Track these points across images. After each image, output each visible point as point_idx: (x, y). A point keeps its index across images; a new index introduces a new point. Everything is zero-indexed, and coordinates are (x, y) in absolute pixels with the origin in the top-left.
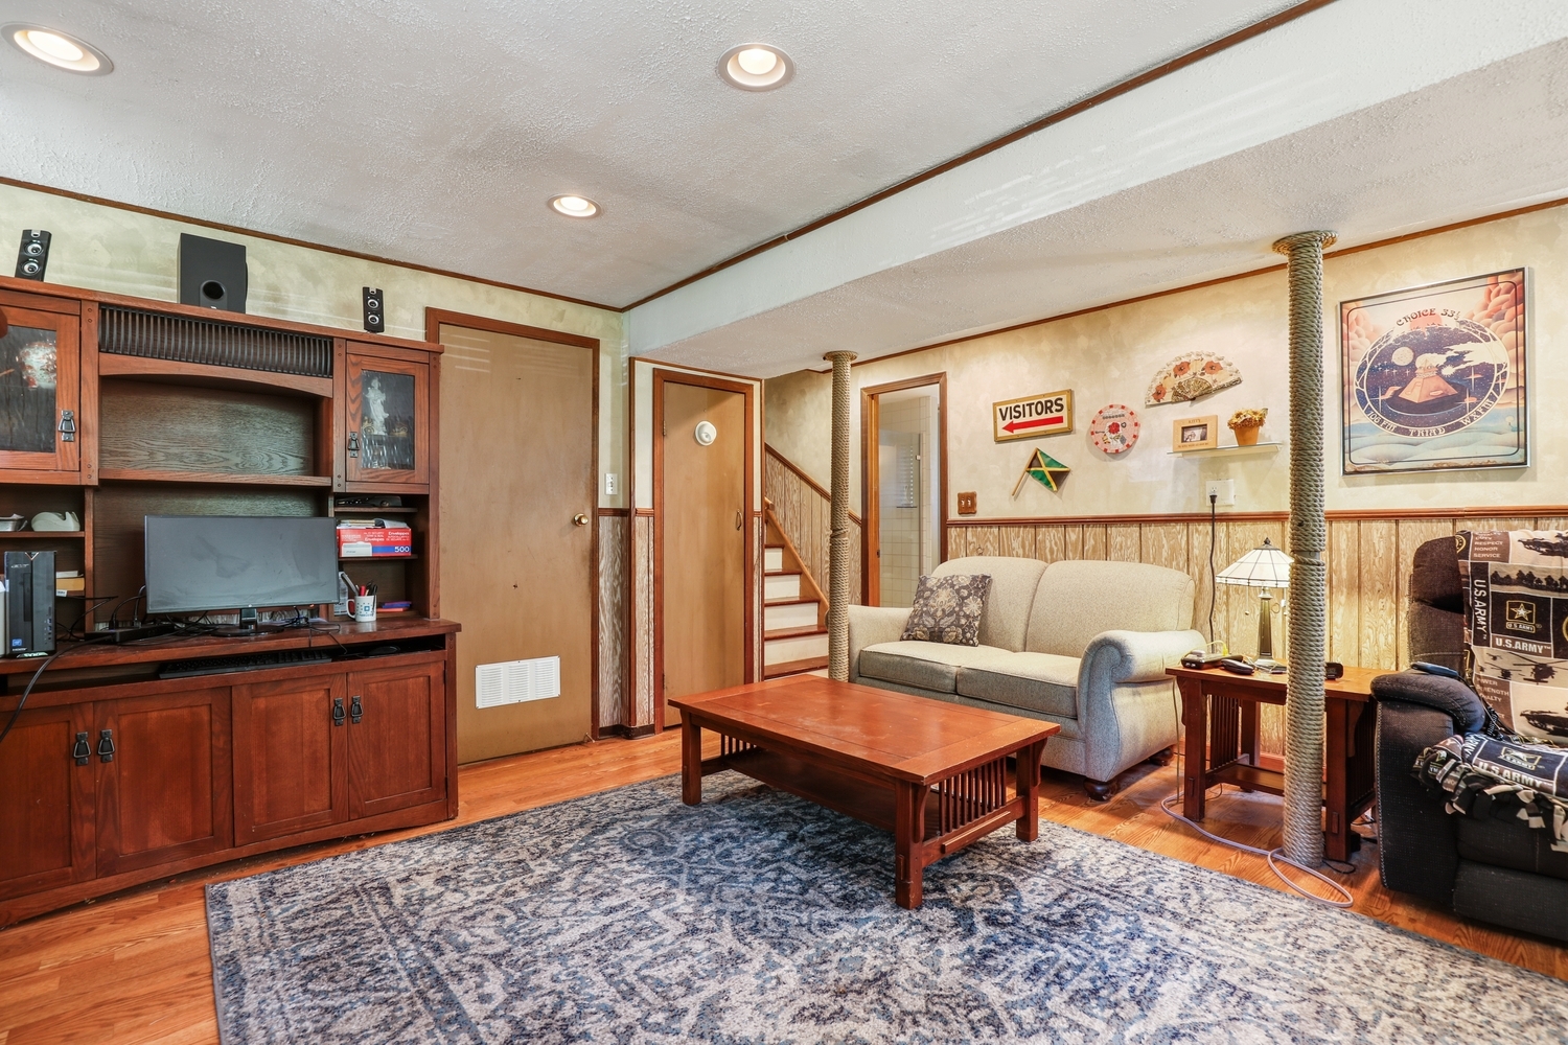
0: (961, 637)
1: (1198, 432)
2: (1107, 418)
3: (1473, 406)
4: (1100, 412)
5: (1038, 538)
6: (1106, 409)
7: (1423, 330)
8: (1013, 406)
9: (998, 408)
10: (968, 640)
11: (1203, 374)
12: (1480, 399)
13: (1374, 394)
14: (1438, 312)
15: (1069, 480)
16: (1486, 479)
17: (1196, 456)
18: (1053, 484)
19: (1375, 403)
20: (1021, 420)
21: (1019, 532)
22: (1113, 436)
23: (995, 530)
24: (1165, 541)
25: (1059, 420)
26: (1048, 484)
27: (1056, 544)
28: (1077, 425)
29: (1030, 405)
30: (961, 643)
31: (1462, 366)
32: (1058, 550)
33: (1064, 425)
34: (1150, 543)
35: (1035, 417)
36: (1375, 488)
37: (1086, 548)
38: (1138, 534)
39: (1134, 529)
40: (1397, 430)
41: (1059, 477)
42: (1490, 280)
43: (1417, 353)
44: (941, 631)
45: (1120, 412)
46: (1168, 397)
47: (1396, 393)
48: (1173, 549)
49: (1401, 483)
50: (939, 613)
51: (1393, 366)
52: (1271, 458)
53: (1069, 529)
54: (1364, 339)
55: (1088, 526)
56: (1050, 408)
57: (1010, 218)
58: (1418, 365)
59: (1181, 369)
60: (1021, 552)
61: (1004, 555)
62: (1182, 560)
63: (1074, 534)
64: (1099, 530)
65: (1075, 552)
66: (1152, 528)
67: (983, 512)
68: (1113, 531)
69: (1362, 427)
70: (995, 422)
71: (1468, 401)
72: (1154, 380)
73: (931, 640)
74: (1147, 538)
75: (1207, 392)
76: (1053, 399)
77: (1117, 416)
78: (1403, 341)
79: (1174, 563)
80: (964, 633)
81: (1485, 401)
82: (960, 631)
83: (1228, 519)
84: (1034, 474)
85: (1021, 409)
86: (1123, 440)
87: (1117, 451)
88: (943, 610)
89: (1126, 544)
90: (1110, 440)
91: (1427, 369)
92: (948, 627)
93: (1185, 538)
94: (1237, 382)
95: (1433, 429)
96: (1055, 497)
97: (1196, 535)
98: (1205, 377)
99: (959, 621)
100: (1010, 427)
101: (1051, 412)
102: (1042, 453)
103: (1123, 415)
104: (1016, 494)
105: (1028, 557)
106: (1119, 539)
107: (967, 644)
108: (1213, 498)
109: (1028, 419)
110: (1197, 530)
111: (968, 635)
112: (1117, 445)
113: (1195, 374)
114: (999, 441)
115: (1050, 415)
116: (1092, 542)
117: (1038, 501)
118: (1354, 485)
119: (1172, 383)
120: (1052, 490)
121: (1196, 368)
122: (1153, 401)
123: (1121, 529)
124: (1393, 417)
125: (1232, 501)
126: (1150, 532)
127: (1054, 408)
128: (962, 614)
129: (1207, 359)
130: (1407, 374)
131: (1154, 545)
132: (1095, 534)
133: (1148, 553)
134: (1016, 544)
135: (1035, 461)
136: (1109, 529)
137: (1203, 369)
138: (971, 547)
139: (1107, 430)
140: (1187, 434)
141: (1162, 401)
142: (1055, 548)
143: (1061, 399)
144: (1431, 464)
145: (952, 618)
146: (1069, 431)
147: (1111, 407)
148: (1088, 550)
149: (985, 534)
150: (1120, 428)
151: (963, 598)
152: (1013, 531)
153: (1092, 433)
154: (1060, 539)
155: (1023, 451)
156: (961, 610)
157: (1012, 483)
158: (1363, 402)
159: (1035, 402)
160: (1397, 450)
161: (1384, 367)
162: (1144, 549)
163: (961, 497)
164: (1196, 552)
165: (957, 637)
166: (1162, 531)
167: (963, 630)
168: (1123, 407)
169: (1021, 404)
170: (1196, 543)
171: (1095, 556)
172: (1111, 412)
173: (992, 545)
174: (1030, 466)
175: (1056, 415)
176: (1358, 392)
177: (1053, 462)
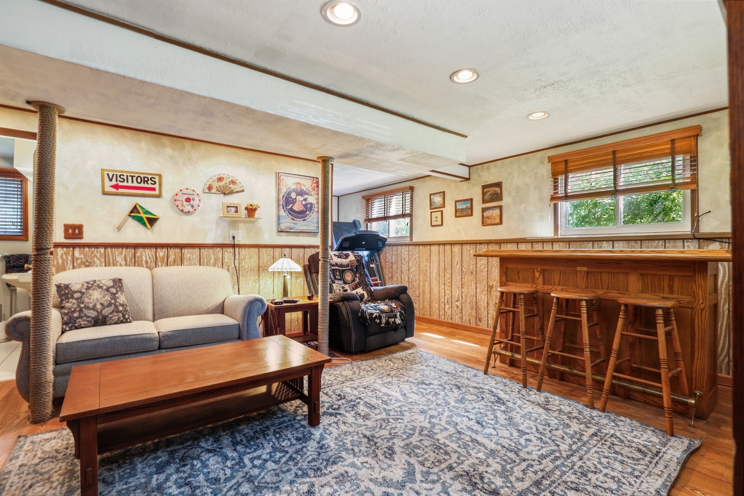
0: (122, 318)
1: (233, 209)
2: (184, 194)
3: (309, 214)
4: (181, 190)
5: (137, 255)
6: (184, 189)
7: (298, 188)
8: (119, 174)
9: (106, 173)
10: (127, 319)
11: (230, 184)
12: (310, 212)
13: (286, 206)
14: (302, 184)
15: (158, 223)
16: (310, 236)
17: (228, 219)
18: (148, 224)
19: (286, 209)
20: (125, 184)
21: (122, 251)
22: (187, 203)
23: (102, 250)
24: (212, 256)
25: (154, 189)
26: (144, 224)
27: (150, 258)
28: (164, 194)
29: (132, 177)
30: (122, 322)
31: (307, 202)
32: (151, 262)
33: (157, 192)
34: (205, 257)
35: (135, 184)
36: (285, 237)
37: (169, 260)
38: (199, 253)
39: (197, 250)
40: (292, 219)
41: (152, 221)
42: (312, 179)
43: (297, 195)
44: (105, 317)
45: (192, 193)
46: (214, 190)
47: (292, 207)
48: (216, 259)
49: (292, 236)
50: (99, 307)
51: (291, 198)
52: (254, 223)
53: (159, 250)
54: (284, 186)
55: (171, 248)
56: (147, 181)
57: (315, 120)
58: (297, 199)
59: (220, 179)
60: (123, 263)
61: (109, 265)
62: (220, 264)
63: (161, 253)
64: (177, 250)
65: (162, 262)
66: (206, 249)
67: (87, 238)
68: (185, 251)
69: (283, 216)
70: (103, 181)
71: (308, 213)
72: (208, 181)
73: (94, 325)
74: (203, 254)
75: (231, 193)
76: (149, 177)
77: (190, 194)
78: (294, 190)
79: (216, 266)
80: (124, 316)
81: (311, 214)
82: (121, 315)
83: (241, 246)
84: (134, 218)
85: (125, 178)
86: (192, 206)
87: (189, 211)
88: (102, 304)
89: (193, 257)
90: (186, 206)
91: (299, 201)
92: (110, 314)
93: (221, 254)
94: (243, 191)
95: (300, 220)
96: (149, 232)
97: (226, 253)
98: (231, 186)
99: (118, 309)
100: (116, 187)
101: (148, 184)
102: (140, 206)
103: (193, 195)
104: (119, 228)
105: (129, 266)
106: (189, 255)
107: (127, 322)
108: (234, 238)
109: (130, 184)
110: (226, 251)
111: (127, 316)
112: (188, 208)
113: (226, 183)
114: (105, 193)
115: (146, 185)
116: (173, 257)
117: (135, 233)
118: (280, 236)
119: (216, 185)
120: (148, 228)
121: (226, 181)
122: (207, 191)
123: (190, 250)
124: (291, 214)
125: (240, 239)
126: (204, 252)
127: (150, 182)
128: (118, 304)
129: (231, 179)
130: (294, 202)
131: (207, 257)
132: (175, 253)
133: (204, 262)
134: (120, 259)
135: (135, 209)
136: (183, 250)
137: (230, 182)
138: (79, 261)
139: (184, 200)
140: (229, 209)
141: (211, 192)
142: (149, 261)
143: (155, 178)
144: (299, 231)
145: (112, 308)
146: (159, 196)
147: (187, 189)
148: (170, 262)
149: (93, 253)
150: (191, 200)
151: (114, 294)
152: (117, 251)
153: (175, 200)
154: (152, 255)
155: (127, 203)
156: (116, 301)
157: (117, 221)
158: (284, 208)
159: (137, 175)
160: (292, 225)
161: (289, 197)
162: (202, 260)
163: (67, 227)
164: (226, 260)
165: (118, 319)
166: (211, 251)
167: (123, 314)
168: (193, 191)
169: (125, 174)
170: (226, 256)
171: (175, 263)
172: (187, 192)
173: (98, 259)
174: (132, 212)
175: (150, 186)
176: (283, 204)
177: (147, 212)
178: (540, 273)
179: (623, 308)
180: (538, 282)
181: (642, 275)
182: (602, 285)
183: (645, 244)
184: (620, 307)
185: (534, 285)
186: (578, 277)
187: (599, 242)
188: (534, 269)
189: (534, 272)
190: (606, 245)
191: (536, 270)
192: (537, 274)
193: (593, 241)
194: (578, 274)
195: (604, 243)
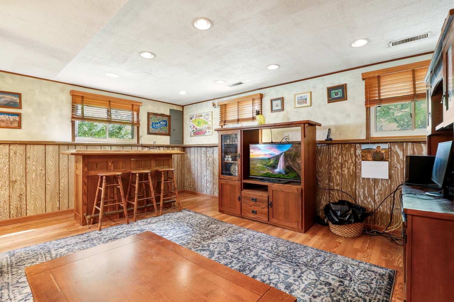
178: (112, 163)
179: (163, 173)
180: (111, 168)
181: (156, 160)
182: (142, 166)
183: (125, 148)
184: (162, 173)
185: (108, 170)
186: (132, 163)
187: (104, 146)
188: (108, 162)
189: (108, 163)
190: (108, 148)
191: (109, 162)
192: (110, 164)
193: (101, 146)
194: (132, 162)
195: (107, 146)
